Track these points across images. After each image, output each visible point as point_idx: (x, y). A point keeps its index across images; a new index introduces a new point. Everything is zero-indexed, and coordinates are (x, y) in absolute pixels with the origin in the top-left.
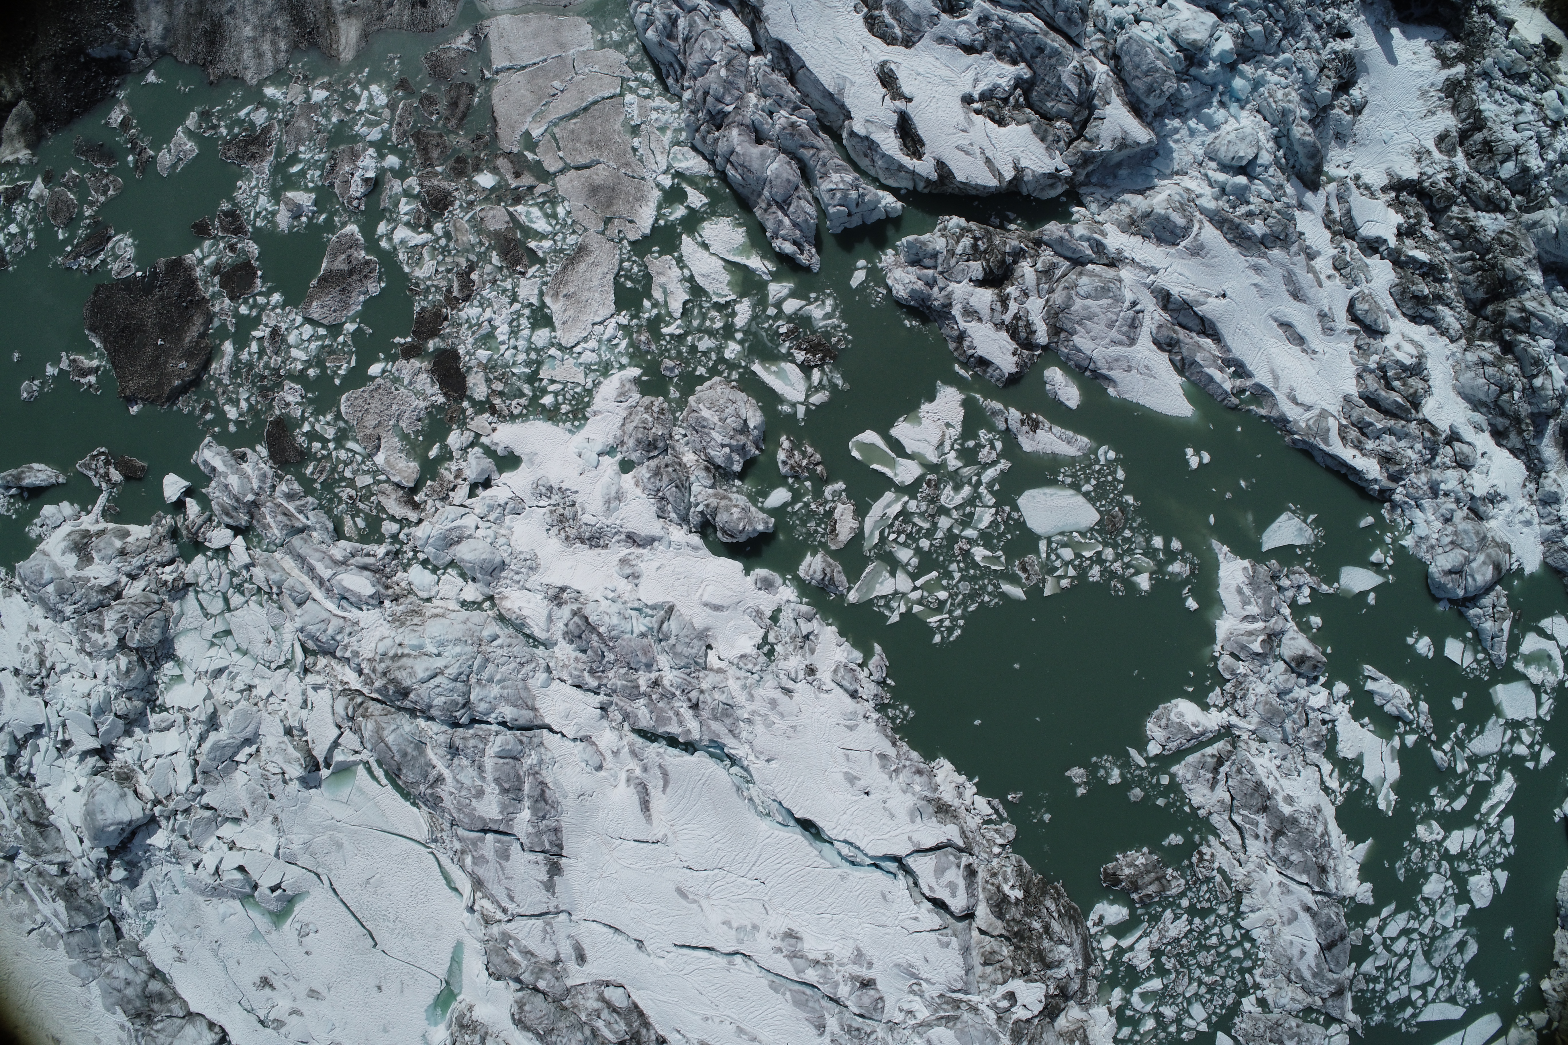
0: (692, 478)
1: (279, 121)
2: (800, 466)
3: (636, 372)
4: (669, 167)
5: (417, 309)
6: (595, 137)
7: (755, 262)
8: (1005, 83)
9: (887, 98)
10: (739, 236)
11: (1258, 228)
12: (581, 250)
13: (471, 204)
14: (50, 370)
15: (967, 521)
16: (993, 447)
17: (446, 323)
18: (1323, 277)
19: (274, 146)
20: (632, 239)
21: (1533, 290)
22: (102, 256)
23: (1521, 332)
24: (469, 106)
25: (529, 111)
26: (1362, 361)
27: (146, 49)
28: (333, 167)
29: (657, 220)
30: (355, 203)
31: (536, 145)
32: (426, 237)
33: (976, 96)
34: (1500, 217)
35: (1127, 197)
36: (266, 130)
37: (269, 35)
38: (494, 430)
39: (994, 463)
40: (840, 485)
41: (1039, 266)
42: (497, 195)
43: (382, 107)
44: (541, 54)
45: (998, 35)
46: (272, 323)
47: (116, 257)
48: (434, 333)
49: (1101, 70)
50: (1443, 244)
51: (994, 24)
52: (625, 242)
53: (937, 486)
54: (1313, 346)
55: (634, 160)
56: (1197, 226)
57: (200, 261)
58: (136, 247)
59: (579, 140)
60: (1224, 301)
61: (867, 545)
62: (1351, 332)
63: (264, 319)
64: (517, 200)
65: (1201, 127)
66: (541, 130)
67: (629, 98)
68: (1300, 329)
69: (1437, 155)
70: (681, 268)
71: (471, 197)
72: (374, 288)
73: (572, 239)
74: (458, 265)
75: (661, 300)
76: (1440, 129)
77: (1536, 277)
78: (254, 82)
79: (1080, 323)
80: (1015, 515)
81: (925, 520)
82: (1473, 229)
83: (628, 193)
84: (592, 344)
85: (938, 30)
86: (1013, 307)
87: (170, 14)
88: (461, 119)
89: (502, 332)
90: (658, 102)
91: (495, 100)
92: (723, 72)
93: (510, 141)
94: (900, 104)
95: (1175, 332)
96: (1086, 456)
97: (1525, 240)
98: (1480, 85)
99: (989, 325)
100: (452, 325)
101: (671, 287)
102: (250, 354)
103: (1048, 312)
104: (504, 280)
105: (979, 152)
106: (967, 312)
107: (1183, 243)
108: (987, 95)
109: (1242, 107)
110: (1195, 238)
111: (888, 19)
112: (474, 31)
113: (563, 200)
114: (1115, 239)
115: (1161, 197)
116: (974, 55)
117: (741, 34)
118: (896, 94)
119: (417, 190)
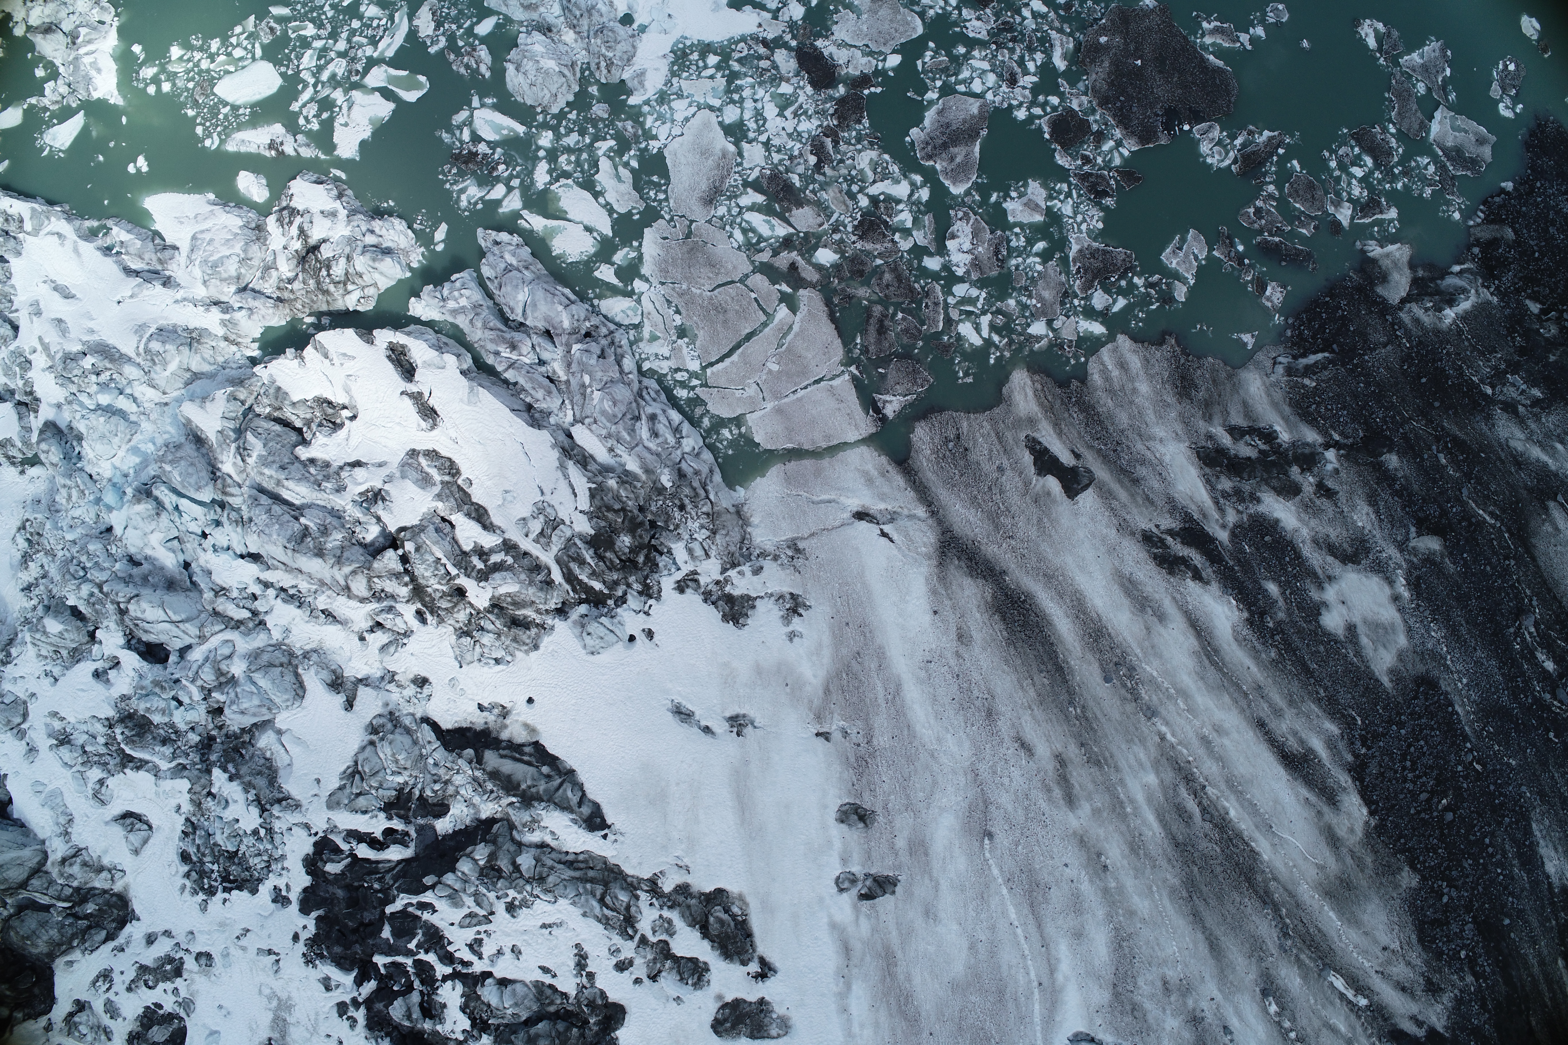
0: (562, 19)
1: (1076, 296)
2: (469, 54)
3: (632, 101)
4: (639, 301)
5: (865, 121)
6: (720, 319)
8: (322, 438)
9: (426, 395)
11: (90, 362)
12: (710, 201)
13: (835, 230)
14: (1260, 31)
15: (323, 53)
16: (306, 118)
17: (831, 111)
18: (39, 348)
19: (1074, 269)
20: (660, 221)
22: (1238, 142)
24: (864, 333)
25: (797, 335)
27: (1262, 369)
28: (997, 252)
29: (640, 245)
31: (781, 301)
32: (873, 190)
33: (347, 422)
35: (206, 368)
36: (1088, 286)
37: (1117, 387)
38: (760, 25)
39: (304, 105)
40: (432, 50)
41: (276, 275)
43: (960, 321)
44: (801, 400)
45: (327, 478)
46: (1017, 90)
47: (1219, 143)
48: (841, 101)
49: (228, 464)
51: (329, 485)
52: (667, 217)
53: (350, 72)
54: (46, 286)
55: (675, 301)
56: (142, 350)
57: (1119, 144)
58: (1201, 155)
59: (737, 312)
60: (119, 298)
61: (405, 9)
63: (1027, 92)
64: (787, 243)
65: (142, 447)
66: (779, 316)
67: (695, 367)
68: (57, 298)
70: (608, 204)
71: (837, 237)
72: (915, 134)
73: (722, 210)
74: (834, 168)
75: (621, 169)
78: (1119, 338)
79: (236, 234)
80: (283, 69)
81: (357, 43)
83: (675, 265)
84: (679, 117)
85: (384, 472)
86: (294, 231)
87: (1244, 406)
88: (869, 316)
89: (771, 112)
91: (838, 342)
92: (587, 379)
93: (809, 299)
94: (412, 388)
95: (160, 261)
96: (228, 136)
99: (313, 210)
100: (824, 113)
101: (614, 182)
102: (1034, 60)
103: (266, 239)
104: (781, 161)
105: (335, 361)
106: (333, 214)
107: (153, 330)
108: (337, 427)
109: (110, 480)
110: (141, 337)
111: (434, 472)
112: (883, 419)
113: (739, 248)
114: (212, 320)
115: (173, 367)
116: (351, 460)
117: (583, 437)
118: (417, 398)
119: (897, 237)
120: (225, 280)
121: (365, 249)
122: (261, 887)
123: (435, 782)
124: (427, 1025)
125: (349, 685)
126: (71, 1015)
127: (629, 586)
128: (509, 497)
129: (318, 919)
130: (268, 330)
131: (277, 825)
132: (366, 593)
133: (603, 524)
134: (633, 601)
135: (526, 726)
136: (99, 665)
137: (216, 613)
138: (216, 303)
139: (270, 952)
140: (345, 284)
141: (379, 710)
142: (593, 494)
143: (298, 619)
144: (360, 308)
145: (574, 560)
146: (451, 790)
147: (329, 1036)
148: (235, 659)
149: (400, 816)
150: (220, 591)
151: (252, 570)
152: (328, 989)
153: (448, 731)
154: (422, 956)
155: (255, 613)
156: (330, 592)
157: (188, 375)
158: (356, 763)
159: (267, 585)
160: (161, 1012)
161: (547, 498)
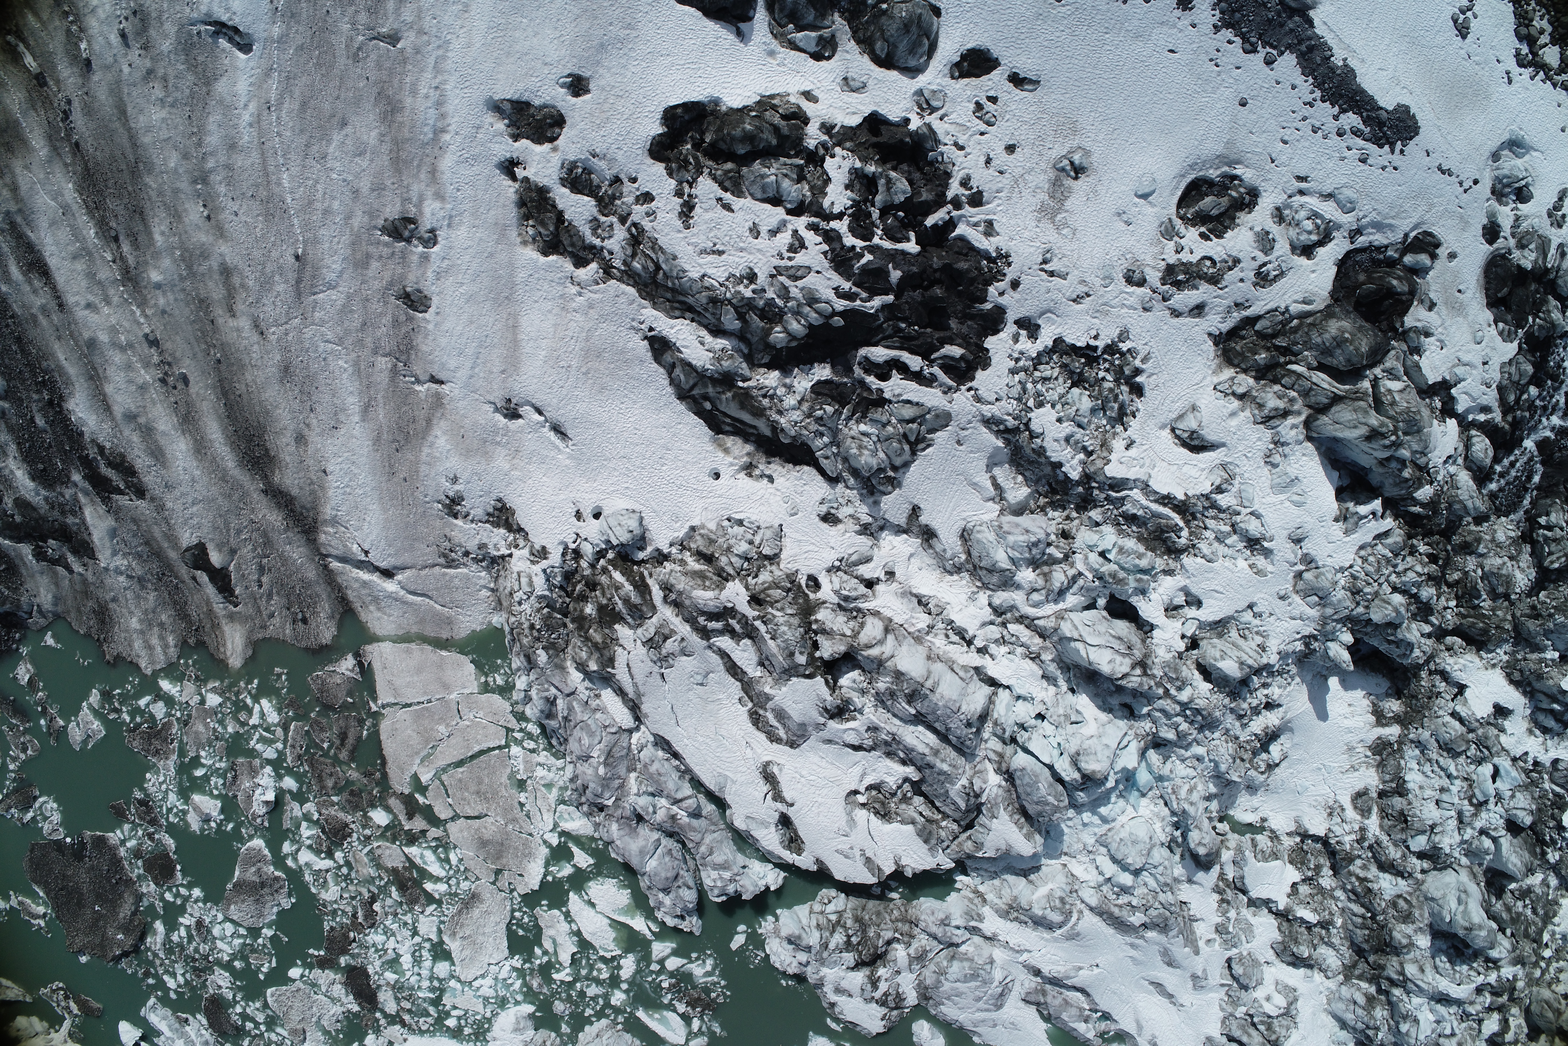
1: (178, 720)
3: (530, 1009)
4: (556, 825)
5: (327, 927)
6: (483, 788)
7: (639, 924)
8: (892, 782)
9: (769, 796)
10: (624, 897)
11: (1137, 919)
12: (474, 898)
13: (368, 838)
17: (354, 945)
18: (1201, 944)
19: (176, 744)
20: (522, 893)
21: (1418, 952)
23: (1397, 986)
24: (359, 739)
25: (417, 753)
26: (1230, 1009)
27: (40, 611)
28: (235, 777)
29: (545, 876)
30: (259, 820)
32: (328, 863)
33: (862, 790)
34: (1402, 882)
35: (1010, 878)
36: (167, 726)
37: (156, 629)
38: (405, 1040)
41: (912, 951)
42: (393, 832)
44: (425, 693)
45: (886, 743)
48: (344, 951)
49: (992, 784)
50: (1339, 893)
51: (885, 737)
52: (515, 895)
54: (1181, 1001)
55: (522, 816)
56: (1075, 916)
59: (467, 789)
60: (1096, 971)
62: (1222, 985)
64: (412, 839)
65: (1096, 820)
66: (430, 775)
67: (515, 750)
68: (1170, 989)
69: (1351, 813)
70: (570, 922)
71: (368, 832)
72: (287, 903)
73: (465, 885)
74: (360, 894)
75: (551, 950)
76: (1359, 786)
77: (1424, 941)
78: (149, 672)
79: (948, 999)
82: (1370, 890)
83: (516, 848)
84: (490, 982)
85: (825, 734)
86: (883, 987)
87: (57, 585)
88: (352, 752)
89: (406, 960)
90: (544, 757)
91: (383, 737)
92: (602, 771)
93: (401, 783)
94: (782, 807)
95: (1044, 993)
97: (1421, 909)
98: (1411, 753)
99: (859, 999)
100: (361, 946)
101: (559, 940)
103: (919, 986)
104: (405, 914)
105: (858, 853)
106: (838, 990)
107: (1059, 932)
108: (876, 787)
109: (1143, 795)
110: (1072, 928)
111: (773, 721)
112: (357, 655)
113: (455, 847)
114: (992, 923)
115: (1043, 891)
116: (861, 753)
117: (622, 716)
118: (778, 797)
119: (316, 816)
120: (968, 959)
121: (808, 949)
122: (1050, 343)
123: (821, 418)
124: (871, 168)
125: (915, 530)
126: (1321, 243)
127: (593, 566)
128: (699, 678)
129: (984, 300)
130: (942, 897)
131: (1012, 406)
132: (870, 620)
133: (607, 631)
134: (588, 550)
135: (726, 451)
136: (1191, 612)
137: (1042, 636)
138: (987, 938)
139: (1052, 274)
140: (838, 922)
141: (885, 499)
142: (611, 661)
143: (957, 609)
144: (833, 892)
145: (635, 606)
146: (805, 406)
147: (1001, 172)
148: (1026, 586)
149: (869, 389)
150: (1035, 658)
151: (993, 670)
152: (990, 224)
153: (808, 465)
154: (859, 243)
155: (1004, 625)
156: (911, 630)
157: (1032, 877)
158: (914, 453)
159: (982, 651)
160: (1203, 229)
161: (656, 669)
